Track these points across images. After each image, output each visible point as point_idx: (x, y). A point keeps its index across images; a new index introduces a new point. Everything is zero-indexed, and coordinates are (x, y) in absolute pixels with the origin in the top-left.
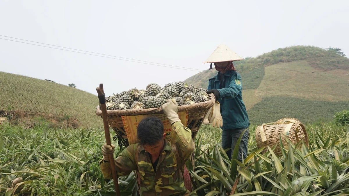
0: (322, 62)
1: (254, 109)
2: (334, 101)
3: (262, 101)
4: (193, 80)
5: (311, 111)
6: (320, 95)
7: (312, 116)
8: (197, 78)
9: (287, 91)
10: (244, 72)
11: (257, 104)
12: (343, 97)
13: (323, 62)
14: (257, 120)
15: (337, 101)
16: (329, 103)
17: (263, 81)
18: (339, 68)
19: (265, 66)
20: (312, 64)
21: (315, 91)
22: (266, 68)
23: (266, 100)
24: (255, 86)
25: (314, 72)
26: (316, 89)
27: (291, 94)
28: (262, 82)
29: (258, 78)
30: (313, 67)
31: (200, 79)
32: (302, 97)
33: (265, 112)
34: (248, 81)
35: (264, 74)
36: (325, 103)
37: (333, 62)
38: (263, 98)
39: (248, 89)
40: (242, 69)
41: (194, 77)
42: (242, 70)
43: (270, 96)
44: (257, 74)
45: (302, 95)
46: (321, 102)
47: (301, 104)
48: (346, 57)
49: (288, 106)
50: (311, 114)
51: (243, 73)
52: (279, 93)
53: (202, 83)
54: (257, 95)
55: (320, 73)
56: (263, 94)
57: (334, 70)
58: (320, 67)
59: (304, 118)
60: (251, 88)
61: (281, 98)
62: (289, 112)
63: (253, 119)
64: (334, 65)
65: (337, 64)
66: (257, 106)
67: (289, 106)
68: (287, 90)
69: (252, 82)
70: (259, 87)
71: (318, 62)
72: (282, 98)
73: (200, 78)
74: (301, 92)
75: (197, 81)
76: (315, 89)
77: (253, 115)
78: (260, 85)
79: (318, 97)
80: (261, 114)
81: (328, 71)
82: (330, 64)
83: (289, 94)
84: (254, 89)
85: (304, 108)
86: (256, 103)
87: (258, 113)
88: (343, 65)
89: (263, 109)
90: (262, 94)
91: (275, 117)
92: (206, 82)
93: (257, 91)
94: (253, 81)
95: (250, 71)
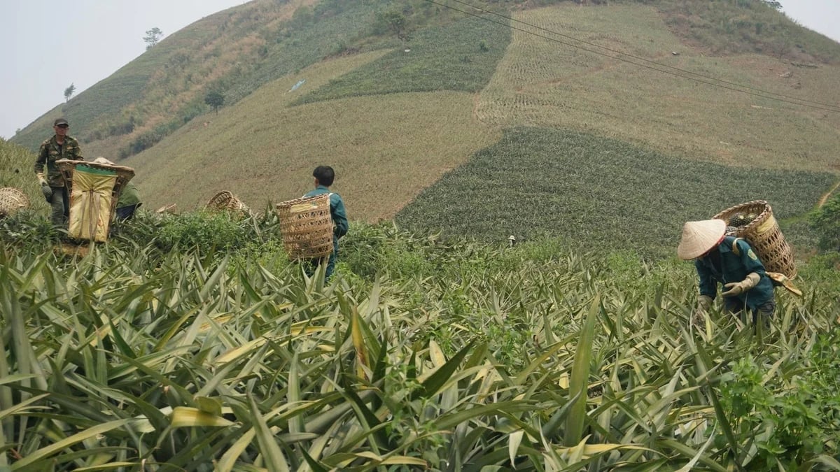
0: (707, 21)
1: (474, 170)
2: (740, 165)
3: (504, 142)
4: (224, 29)
5: (670, 195)
6: (696, 139)
7: (673, 213)
8: (240, 21)
9: (587, 114)
10: (432, 20)
11: (486, 152)
12: (767, 153)
13: (713, 21)
14: (486, 211)
15: (747, 166)
16: (725, 172)
17: (503, 66)
18: (758, 51)
19: (514, 10)
20: (676, 22)
21: (679, 122)
22: (515, 15)
23: (517, 138)
24: (472, 78)
25: (678, 54)
26: (682, 118)
27: (601, 123)
28: (498, 68)
29: (486, 50)
30: (675, 33)
31: (253, 28)
32: (638, 141)
33: (513, 185)
34: (448, 57)
35: (508, 40)
36: (711, 170)
37: (741, 25)
38: (504, 131)
39: (447, 88)
40: (425, 9)
41: (231, 15)
42: (428, 14)
43: (530, 124)
44: (482, 36)
45: (635, 131)
46: (699, 165)
47: (637, 166)
48: (784, 14)
49: (594, 170)
50: (670, 207)
51: (429, 26)
52: (563, 119)
53: (263, 42)
54: (482, 117)
55: (697, 58)
56: (505, 117)
57: (744, 56)
58: (698, 38)
59: (649, 219)
60: (460, 88)
61: (568, 136)
62: (598, 193)
63: (471, 208)
64: (746, 38)
65: (753, 35)
66: (485, 159)
67: (598, 170)
68: (589, 108)
69: (463, 65)
70: (488, 87)
71: (695, 19)
72: (573, 137)
73: (253, 22)
74: (634, 121)
75: (243, 34)
76: (677, 114)
77: (471, 192)
78: (493, 79)
79: (688, 147)
80: (500, 190)
81: (726, 55)
82: (732, 32)
83: (594, 125)
84: (472, 91)
85: (645, 183)
86: (481, 146)
87: (489, 185)
88: (773, 39)
89: (505, 172)
90: (500, 114)
91: (553, 208)
92: (279, 42)
93: (480, 101)
94: (466, 60)
95: (455, 19)
